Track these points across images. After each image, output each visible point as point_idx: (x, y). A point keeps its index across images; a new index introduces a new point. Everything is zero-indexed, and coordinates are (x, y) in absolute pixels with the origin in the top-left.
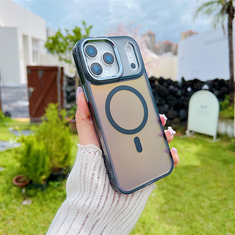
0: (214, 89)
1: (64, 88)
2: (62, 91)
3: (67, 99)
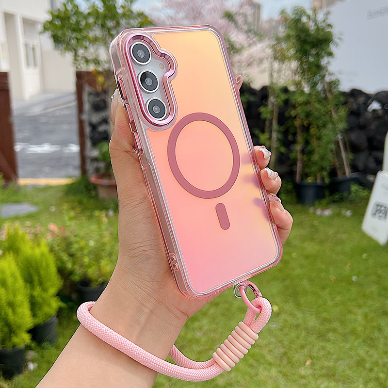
1: (85, 117)
2: (81, 123)
3: (92, 138)
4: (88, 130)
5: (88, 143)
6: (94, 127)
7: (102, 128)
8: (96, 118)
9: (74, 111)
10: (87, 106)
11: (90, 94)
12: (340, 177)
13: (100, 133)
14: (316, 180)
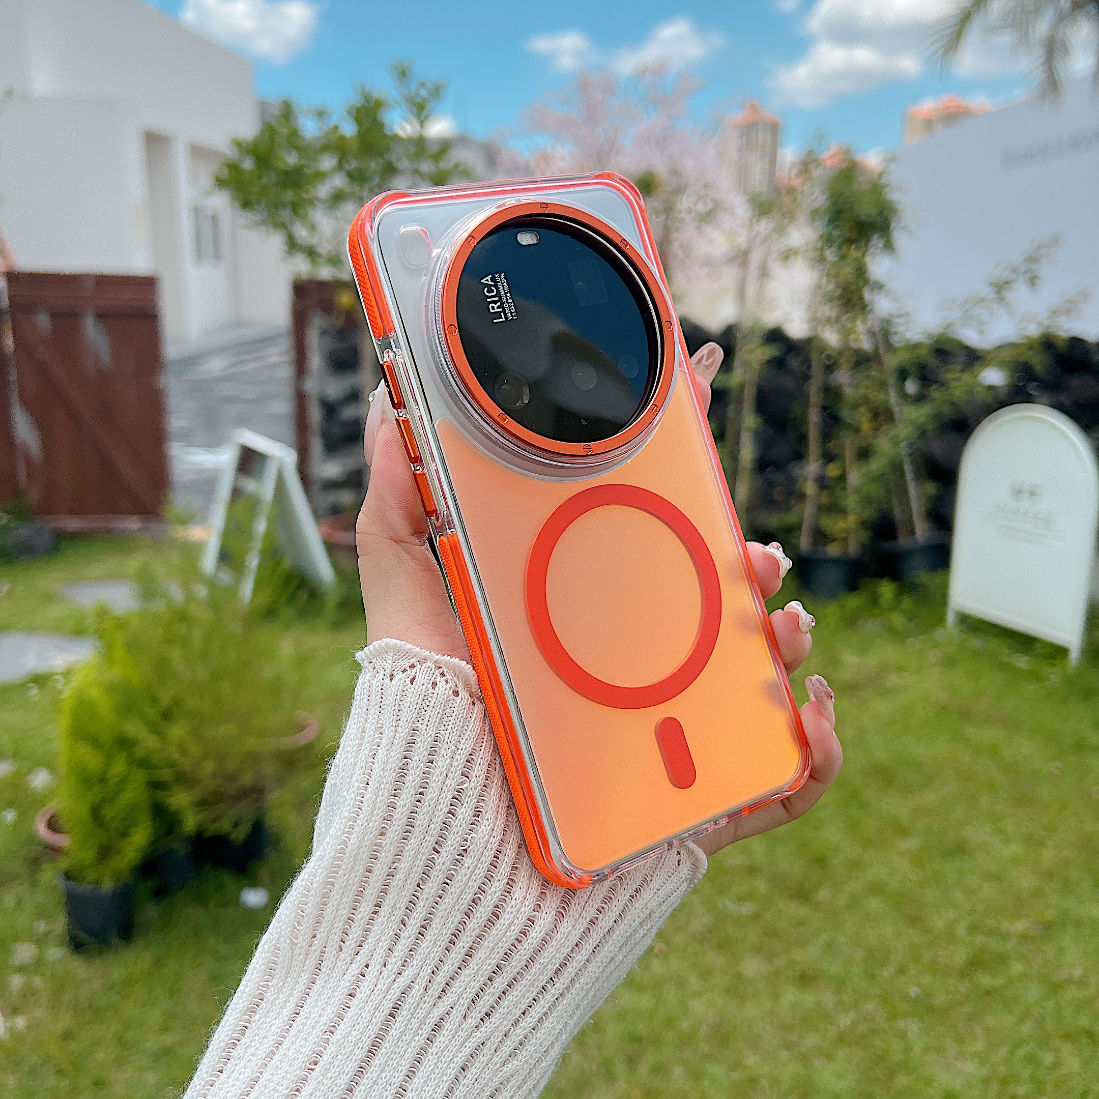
0: (1033, 384)
1: (312, 385)
2: (301, 399)
3: (325, 435)
4: (315, 416)
5: (317, 446)
6: (330, 409)
7: (348, 413)
8: (335, 388)
9: (286, 372)
10: (316, 361)
11: (324, 333)
12: (903, 542)
13: (344, 424)
14: (847, 548)
